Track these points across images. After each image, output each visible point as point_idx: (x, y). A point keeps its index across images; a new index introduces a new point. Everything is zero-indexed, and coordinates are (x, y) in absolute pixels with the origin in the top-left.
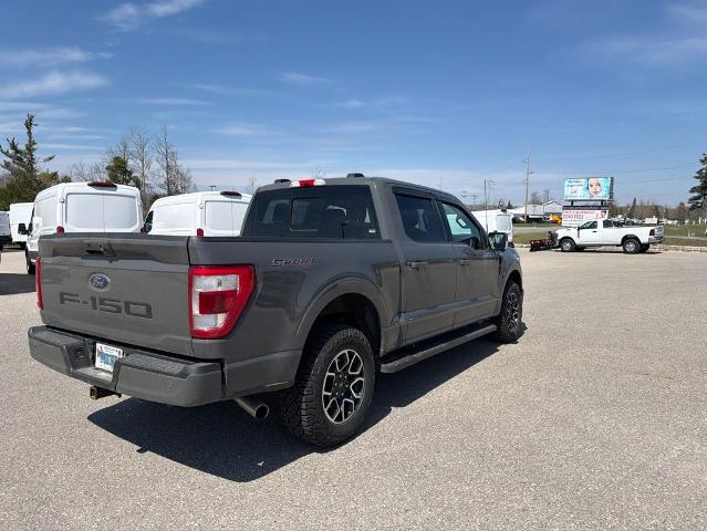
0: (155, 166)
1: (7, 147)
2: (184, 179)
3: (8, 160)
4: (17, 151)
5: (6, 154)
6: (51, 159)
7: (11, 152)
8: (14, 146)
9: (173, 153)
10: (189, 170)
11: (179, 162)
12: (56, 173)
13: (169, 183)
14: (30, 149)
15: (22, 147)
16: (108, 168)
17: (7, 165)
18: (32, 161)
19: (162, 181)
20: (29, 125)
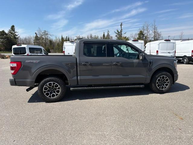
0: (151, 32)
1: (116, 32)
2: (159, 35)
3: (117, 35)
4: (119, 32)
5: (116, 33)
6: (125, 33)
7: (117, 33)
8: (118, 31)
9: (156, 28)
10: (161, 32)
11: (158, 30)
12: (126, 37)
13: (155, 36)
14: (121, 31)
15: (119, 31)
16: (138, 34)
17: (116, 36)
18: (121, 34)
19: (153, 36)
20: (121, 25)
